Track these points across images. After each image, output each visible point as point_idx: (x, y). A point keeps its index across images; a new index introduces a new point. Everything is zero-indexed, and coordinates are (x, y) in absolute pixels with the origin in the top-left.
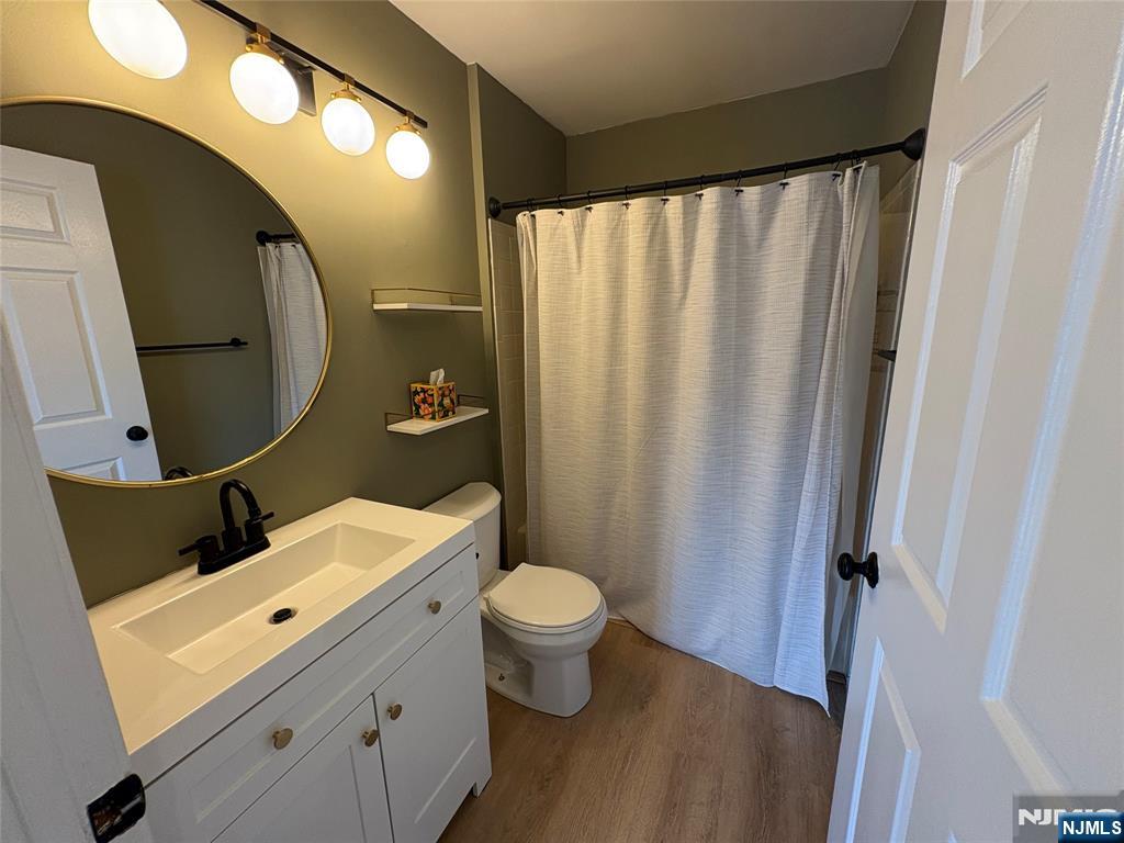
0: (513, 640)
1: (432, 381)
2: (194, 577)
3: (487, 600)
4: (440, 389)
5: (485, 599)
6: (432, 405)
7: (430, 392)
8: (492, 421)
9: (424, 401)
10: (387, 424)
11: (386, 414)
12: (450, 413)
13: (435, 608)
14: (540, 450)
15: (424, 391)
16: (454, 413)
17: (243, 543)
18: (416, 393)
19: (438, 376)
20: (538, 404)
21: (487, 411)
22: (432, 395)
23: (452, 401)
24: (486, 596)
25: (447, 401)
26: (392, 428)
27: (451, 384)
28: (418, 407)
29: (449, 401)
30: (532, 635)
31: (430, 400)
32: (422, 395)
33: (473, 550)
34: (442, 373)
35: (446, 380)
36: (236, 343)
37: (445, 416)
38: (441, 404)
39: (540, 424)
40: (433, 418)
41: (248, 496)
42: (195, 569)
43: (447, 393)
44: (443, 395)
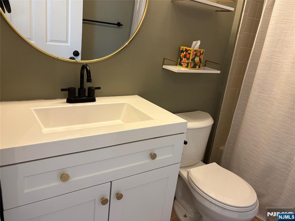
0: (195, 199)
1: (192, 46)
2: (64, 103)
3: (188, 172)
4: (195, 51)
5: (188, 171)
6: (188, 59)
7: (189, 52)
8: (222, 79)
9: (185, 56)
10: (163, 64)
11: (164, 59)
12: (197, 67)
13: (153, 156)
14: (246, 105)
15: (186, 51)
16: (199, 67)
17: (85, 96)
18: (182, 51)
19: (196, 45)
20: (253, 76)
21: (219, 72)
22: (190, 54)
23: (200, 59)
24: (188, 170)
25: (197, 59)
26: (165, 67)
27: (202, 50)
28: (181, 60)
29: (198, 59)
30: (207, 201)
31: (188, 56)
32: (185, 53)
33: (184, 138)
34: (199, 42)
35: (200, 47)
36: (119, 24)
37: (194, 67)
38: (193, 60)
39: (250, 90)
40: (187, 67)
41: (88, 72)
42: (65, 100)
43: (198, 54)
44: (196, 55)
